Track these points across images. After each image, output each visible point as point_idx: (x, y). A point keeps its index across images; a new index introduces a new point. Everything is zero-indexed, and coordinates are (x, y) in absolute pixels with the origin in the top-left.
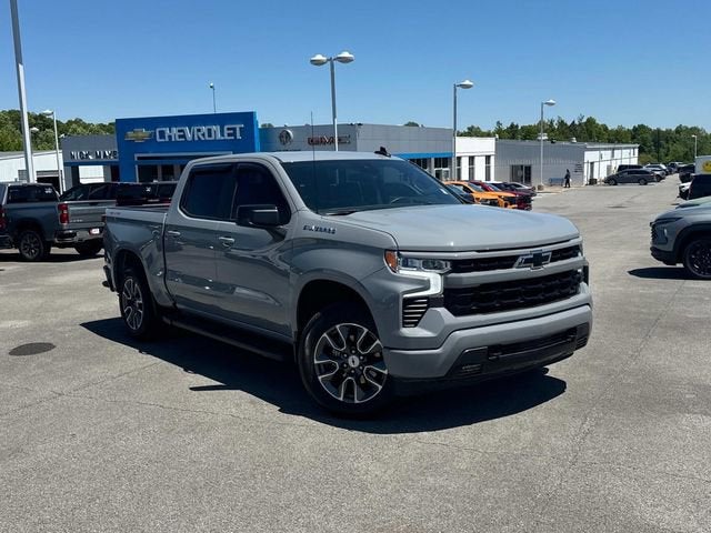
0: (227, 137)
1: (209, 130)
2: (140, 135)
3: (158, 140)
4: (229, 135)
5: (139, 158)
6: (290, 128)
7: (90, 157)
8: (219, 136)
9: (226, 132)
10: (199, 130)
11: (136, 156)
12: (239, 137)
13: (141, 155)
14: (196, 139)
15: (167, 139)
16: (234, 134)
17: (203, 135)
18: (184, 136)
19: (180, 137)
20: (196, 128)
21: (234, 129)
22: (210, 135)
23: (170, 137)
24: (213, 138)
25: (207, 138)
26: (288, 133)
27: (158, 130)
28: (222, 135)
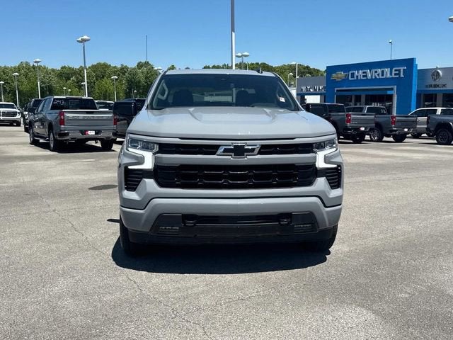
0: (394, 76)
1: (383, 72)
2: (339, 76)
3: (350, 79)
4: (395, 74)
5: (337, 90)
6: (440, 69)
7: (311, 90)
8: (389, 75)
9: (394, 72)
10: (376, 72)
11: (336, 89)
12: (402, 76)
13: (338, 89)
14: (374, 77)
15: (355, 78)
16: (399, 74)
17: (378, 75)
18: (366, 76)
19: (364, 76)
20: (374, 70)
21: (399, 70)
22: (383, 75)
23: (357, 76)
24: (384, 77)
25: (381, 77)
26: (438, 72)
27: (350, 72)
28: (391, 74)
